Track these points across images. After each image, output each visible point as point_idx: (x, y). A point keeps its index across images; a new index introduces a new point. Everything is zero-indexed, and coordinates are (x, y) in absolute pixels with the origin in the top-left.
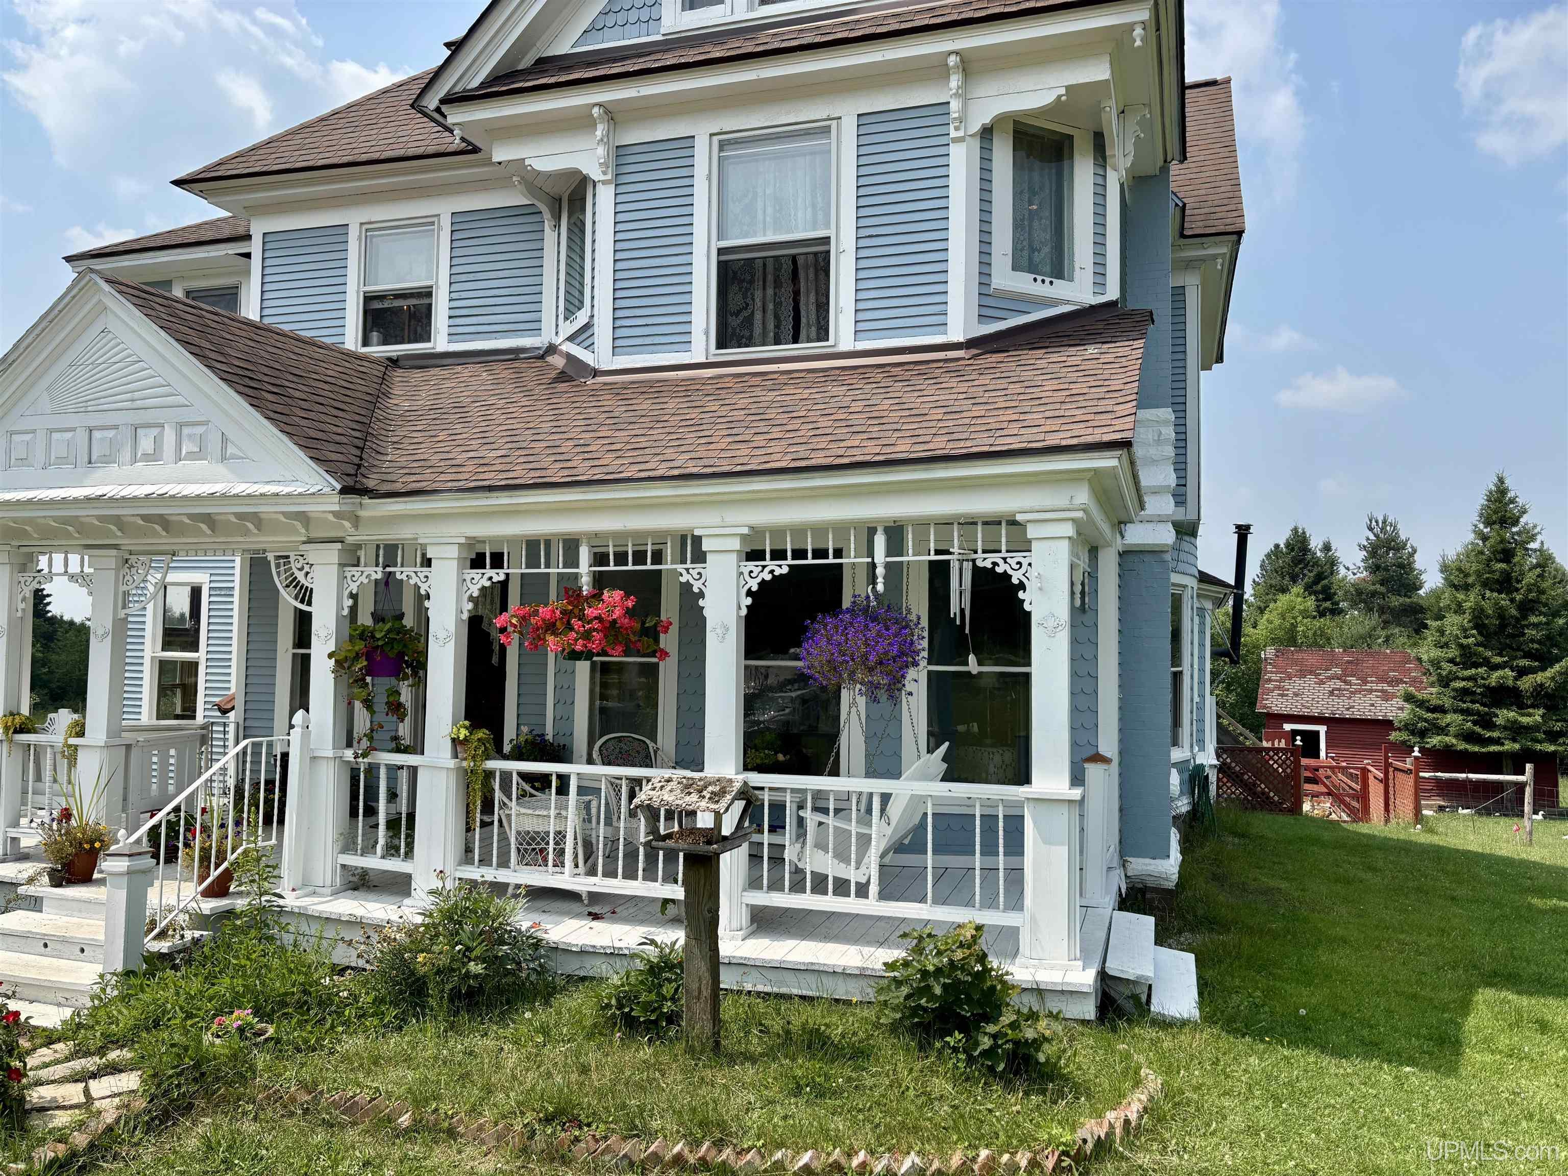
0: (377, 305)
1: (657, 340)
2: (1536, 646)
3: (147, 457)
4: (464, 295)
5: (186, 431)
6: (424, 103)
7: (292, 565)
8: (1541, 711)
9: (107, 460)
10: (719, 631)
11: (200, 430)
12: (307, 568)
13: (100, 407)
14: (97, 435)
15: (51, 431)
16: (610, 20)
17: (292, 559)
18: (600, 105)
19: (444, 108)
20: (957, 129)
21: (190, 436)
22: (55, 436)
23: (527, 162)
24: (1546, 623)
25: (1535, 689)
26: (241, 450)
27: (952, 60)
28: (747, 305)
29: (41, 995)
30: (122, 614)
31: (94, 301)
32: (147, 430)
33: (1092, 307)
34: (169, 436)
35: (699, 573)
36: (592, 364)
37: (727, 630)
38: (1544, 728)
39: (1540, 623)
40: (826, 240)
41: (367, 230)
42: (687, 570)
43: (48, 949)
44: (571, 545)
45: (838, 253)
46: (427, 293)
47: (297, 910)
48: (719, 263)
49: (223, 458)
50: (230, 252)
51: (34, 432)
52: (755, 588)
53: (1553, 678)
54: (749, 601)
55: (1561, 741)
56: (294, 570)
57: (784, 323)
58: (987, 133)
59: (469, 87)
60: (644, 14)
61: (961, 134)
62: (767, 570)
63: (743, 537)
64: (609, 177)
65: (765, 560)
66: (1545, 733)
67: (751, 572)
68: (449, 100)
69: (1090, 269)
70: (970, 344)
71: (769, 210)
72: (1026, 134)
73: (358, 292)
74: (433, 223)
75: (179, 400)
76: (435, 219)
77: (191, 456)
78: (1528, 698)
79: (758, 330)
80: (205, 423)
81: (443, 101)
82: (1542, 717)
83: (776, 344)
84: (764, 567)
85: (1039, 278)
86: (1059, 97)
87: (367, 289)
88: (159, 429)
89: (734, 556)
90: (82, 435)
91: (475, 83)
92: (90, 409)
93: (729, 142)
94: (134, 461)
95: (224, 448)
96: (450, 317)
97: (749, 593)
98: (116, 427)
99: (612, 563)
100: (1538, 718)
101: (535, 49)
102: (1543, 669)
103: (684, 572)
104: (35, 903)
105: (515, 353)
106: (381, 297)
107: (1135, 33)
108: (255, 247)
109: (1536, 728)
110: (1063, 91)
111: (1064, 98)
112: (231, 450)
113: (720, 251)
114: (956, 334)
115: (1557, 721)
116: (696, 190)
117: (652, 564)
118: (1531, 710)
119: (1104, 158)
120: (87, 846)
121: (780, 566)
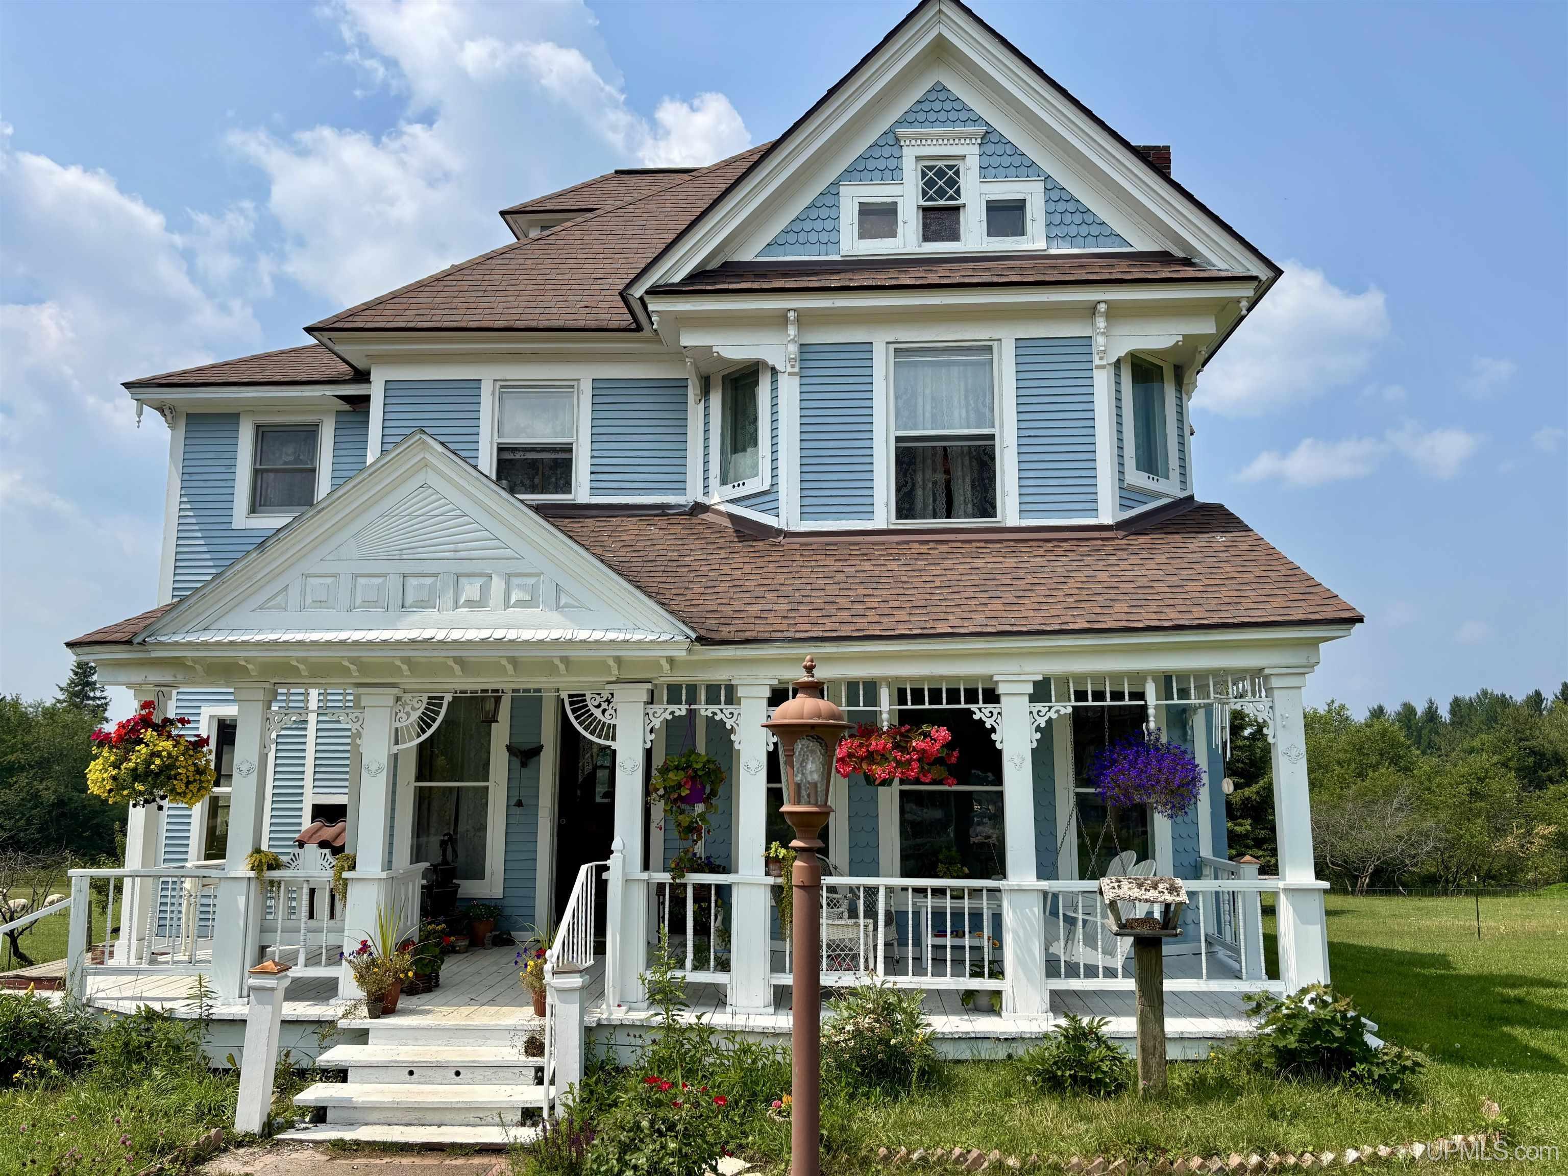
0: (508, 456)
1: (834, 509)
2: (1240, 765)
3: (470, 604)
4: (606, 453)
5: (515, 581)
6: (631, 292)
7: (588, 702)
8: (1249, 821)
9: (423, 605)
10: (1017, 761)
11: (531, 581)
12: (604, 705)
13: (417, 556)
14: (412, 582)
15: (357, 576)
16: (792, 238)
17: (588, 698)
18: (795, 310)
19: (647, 299)
20: (1101, 358)
21: (520, 586)
22: (362, 581)
23: (715, 349)
24: (1249, 746)
25: (1243, 803)
26: (577, 600)
27: (1102, 307)
28: (907, 483)
29: (448, 1117)
30: (395, 749)
31: (422, 456)
32: (472, 579)
33: (1181, 499)
34: (497, 585)
35: (991, 712)
36: (776, 526)
37: (1024, 760)
38: (1252, 836)
39: (1245, 746)
40: (992, 437)
41: (501, 387)
42: (980, 709)
43: (415, 1076)
44: (871, 687)
45: (1003, 449)
46: (568, 449)
47: (638, 1023)
48: (897, 448)
49: (558, 607)
50: (328, 393)
51: (336, 576)
52: (1043, 725)
53: (1258, 793)
54: (1038, 736)
55: (1265, 846)
56: (591, 707)
57: (939, 498)
58: (1118, 364)
59: (671, 281)
60: (824, 237)
61: (1104, 362)
62: (1053, 710)
63: (1036, 683)
64: (797, 370)
65: (1051, 702)
66: (1253, 839)
67: (1039, 711)
68: (654, 291)
69: (1178, 471)
70: (1120, 526)
71: (928, 407)
72: (1141, 366)
73: (491, 443)
74: (572, 387)
75: (508, 552)
76: (575, 383)
77: (521, 604)
78: (1238, 810)
79: (919, 505)
80: (538, 575)
81: (648, 292)
82: (1251, 825)
83: (935, 518)
84: (1050, 708)
85: (1151, 476)
86: (1178, 342)
87: (500, 441)
88: (484, 579)
89: (1027, 698)
90: (394, 582)
91: (677, 279)
92: (405, 557)
93: (901, 350)
94: (456, 606)
95: (558, 599)
96: (592, 473)
97: (1038, 729)
98: (436, 575)
99: (909, 703)
100: (1249, 827)
101: (722, 254)
102: (1249, 785)
103: (977, 711)
104: (361, 1036)
105: (662, 510)
106: (513, 449)
107: (1241, 305)
108: (376, 391)
109: (1246, 836)
110: (1181, 338)
111: (1180, 343)
112: (563, 600)
113: (898, 439)
114: (1106, 518)
115: (1260, 829)
116: (875, 387)
117: (947, 703)
118: (1240, 820)
119: (1181, 386)
120: (402, 976)
121: (1065, 707)
